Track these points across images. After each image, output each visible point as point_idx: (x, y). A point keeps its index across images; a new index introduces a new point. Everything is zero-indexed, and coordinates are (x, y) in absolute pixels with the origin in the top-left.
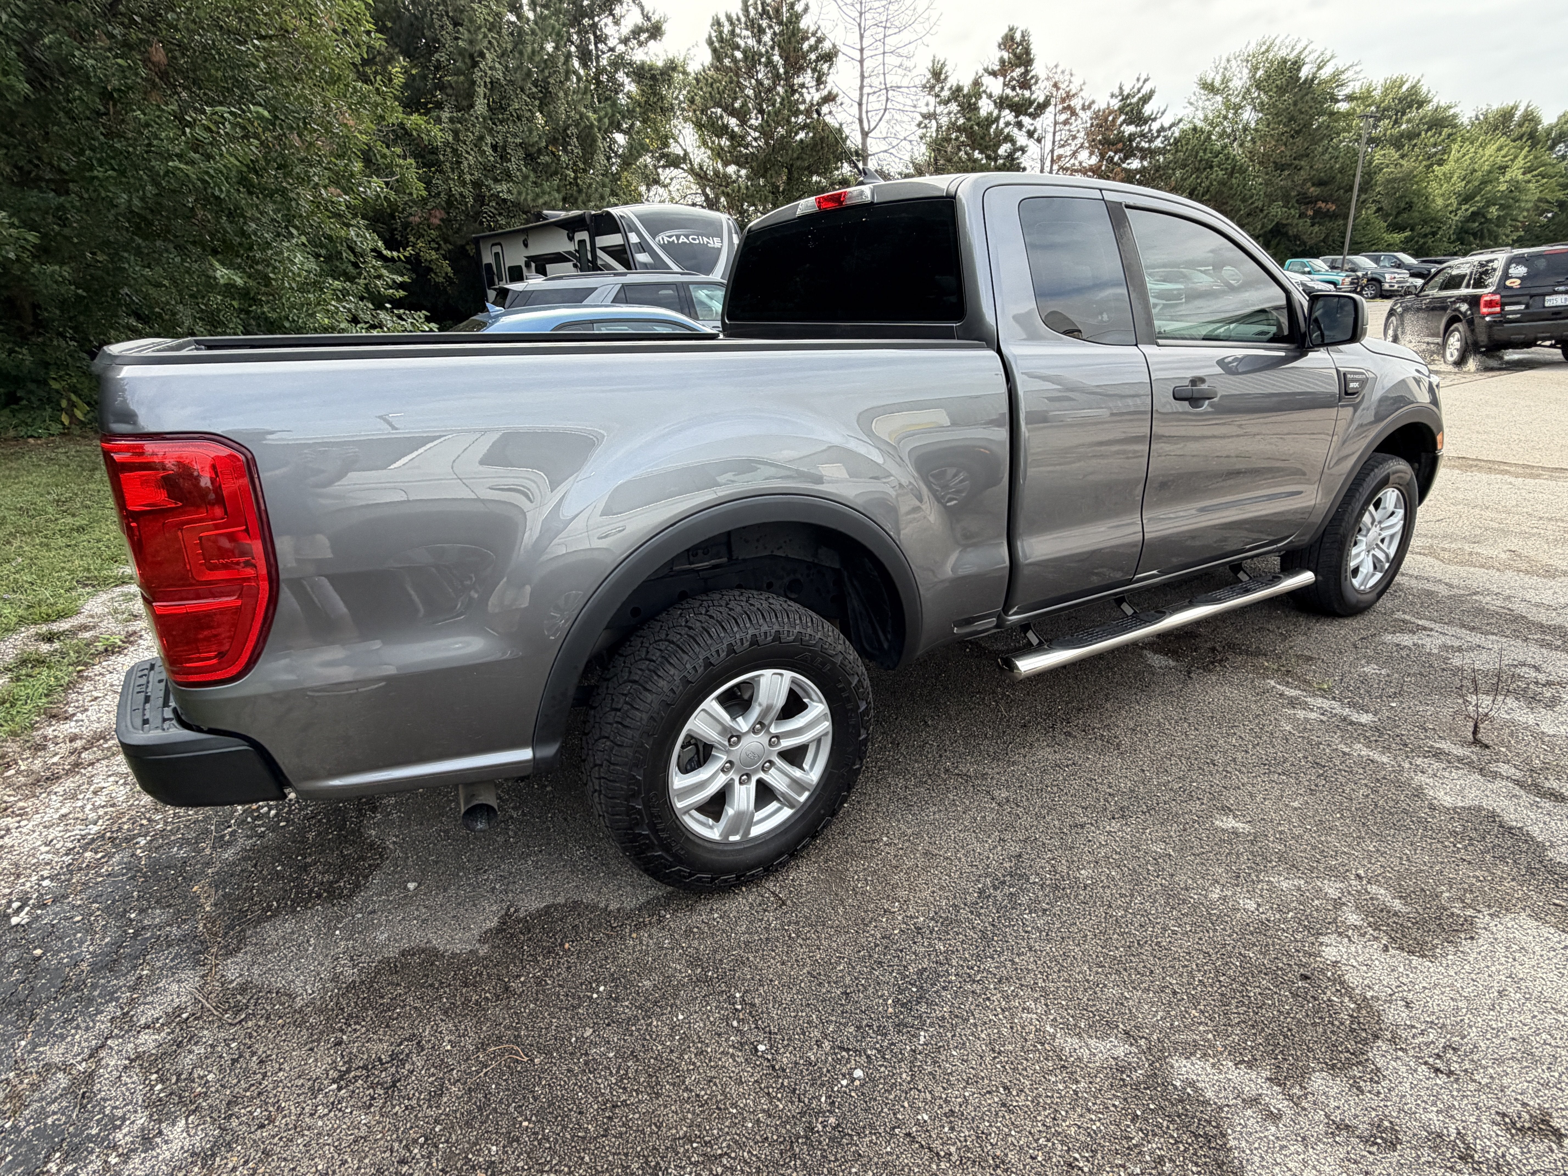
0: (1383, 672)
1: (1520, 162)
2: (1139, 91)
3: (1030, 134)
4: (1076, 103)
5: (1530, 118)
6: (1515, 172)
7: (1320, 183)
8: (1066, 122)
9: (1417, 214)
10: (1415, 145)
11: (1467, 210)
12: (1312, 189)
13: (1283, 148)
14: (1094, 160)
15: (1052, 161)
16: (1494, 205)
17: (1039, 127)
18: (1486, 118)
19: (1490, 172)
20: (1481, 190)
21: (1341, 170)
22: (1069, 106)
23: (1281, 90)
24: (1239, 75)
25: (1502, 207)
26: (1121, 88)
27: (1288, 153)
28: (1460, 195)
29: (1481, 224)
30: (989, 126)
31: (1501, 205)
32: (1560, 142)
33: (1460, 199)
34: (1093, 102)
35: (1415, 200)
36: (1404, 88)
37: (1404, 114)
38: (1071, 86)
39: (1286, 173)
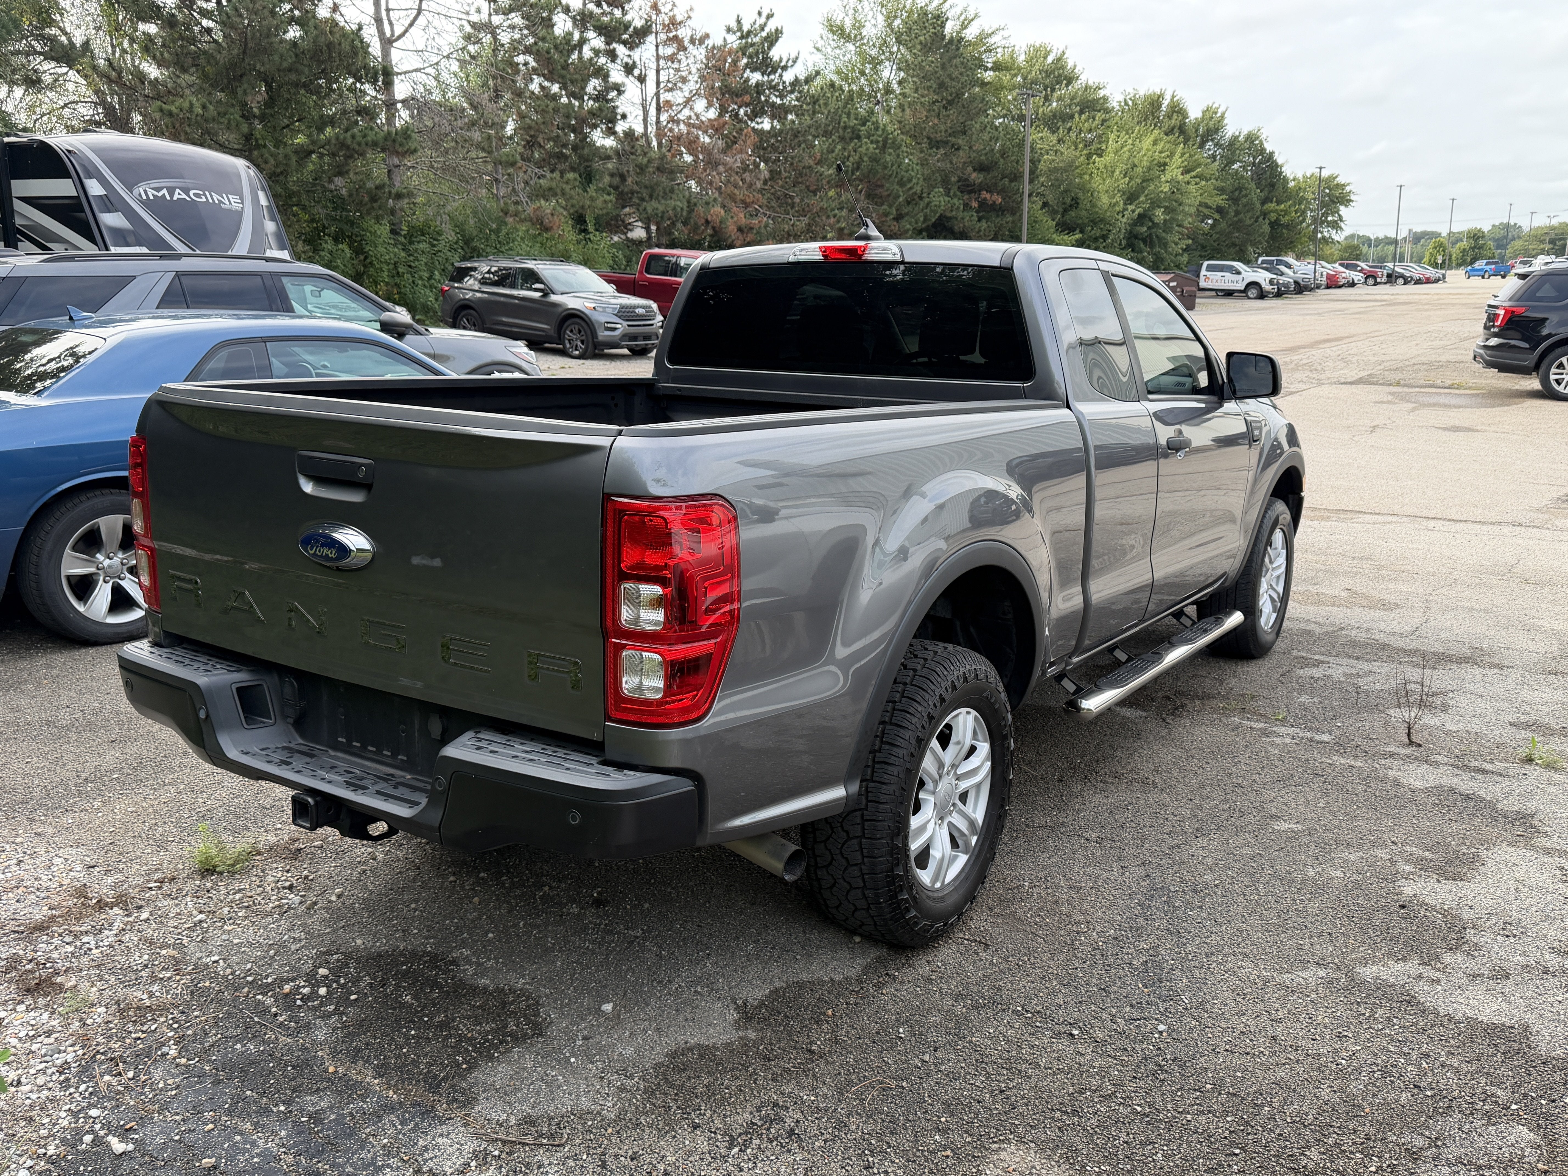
0: (1315, 700)
1: (1177, 160)
2: (763, 29)
3: (629, 69)
4: (684, 33)
5: (1177, 110)
6: (1174, 172)
7: (981, 168)
8: (672, 58)
9: (1084, 213)
10: (1070, 129)
11: (1133, 211)
12: (974, 175)
13: (936, 121)
14: (712, 114)
15: (659, 109)
16: (1159, 207)
17: (637, 60)
18: (1135, 104)
19: (1149, 169)
20: (1144, 188)
21: (1003, 153)
22: (676, 37)
23: (926, 48)
24: (873, 21)
25: (1168, 210)
26: (739, 22)
27: (943, 128)
28: (1124, 193)
29: (1149, 228)
30: (570, 52)
31: (1166, 208)
32: (1207, 141)
33: (1125, 197)
34: (707, 36)
35: (1080, 195)
36: (1050, 59)
37: (1053, 90)
38: (676, 11)
39: (942, 151)
